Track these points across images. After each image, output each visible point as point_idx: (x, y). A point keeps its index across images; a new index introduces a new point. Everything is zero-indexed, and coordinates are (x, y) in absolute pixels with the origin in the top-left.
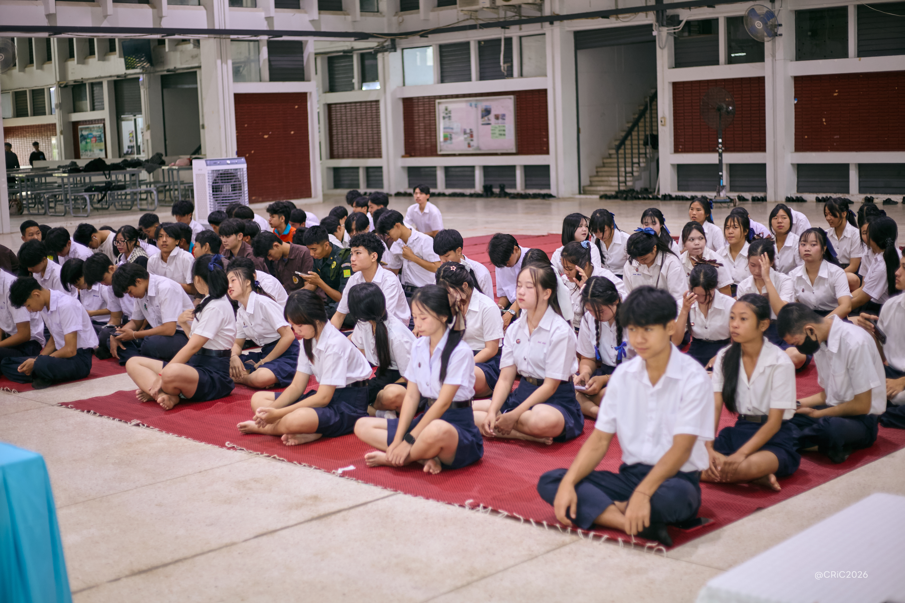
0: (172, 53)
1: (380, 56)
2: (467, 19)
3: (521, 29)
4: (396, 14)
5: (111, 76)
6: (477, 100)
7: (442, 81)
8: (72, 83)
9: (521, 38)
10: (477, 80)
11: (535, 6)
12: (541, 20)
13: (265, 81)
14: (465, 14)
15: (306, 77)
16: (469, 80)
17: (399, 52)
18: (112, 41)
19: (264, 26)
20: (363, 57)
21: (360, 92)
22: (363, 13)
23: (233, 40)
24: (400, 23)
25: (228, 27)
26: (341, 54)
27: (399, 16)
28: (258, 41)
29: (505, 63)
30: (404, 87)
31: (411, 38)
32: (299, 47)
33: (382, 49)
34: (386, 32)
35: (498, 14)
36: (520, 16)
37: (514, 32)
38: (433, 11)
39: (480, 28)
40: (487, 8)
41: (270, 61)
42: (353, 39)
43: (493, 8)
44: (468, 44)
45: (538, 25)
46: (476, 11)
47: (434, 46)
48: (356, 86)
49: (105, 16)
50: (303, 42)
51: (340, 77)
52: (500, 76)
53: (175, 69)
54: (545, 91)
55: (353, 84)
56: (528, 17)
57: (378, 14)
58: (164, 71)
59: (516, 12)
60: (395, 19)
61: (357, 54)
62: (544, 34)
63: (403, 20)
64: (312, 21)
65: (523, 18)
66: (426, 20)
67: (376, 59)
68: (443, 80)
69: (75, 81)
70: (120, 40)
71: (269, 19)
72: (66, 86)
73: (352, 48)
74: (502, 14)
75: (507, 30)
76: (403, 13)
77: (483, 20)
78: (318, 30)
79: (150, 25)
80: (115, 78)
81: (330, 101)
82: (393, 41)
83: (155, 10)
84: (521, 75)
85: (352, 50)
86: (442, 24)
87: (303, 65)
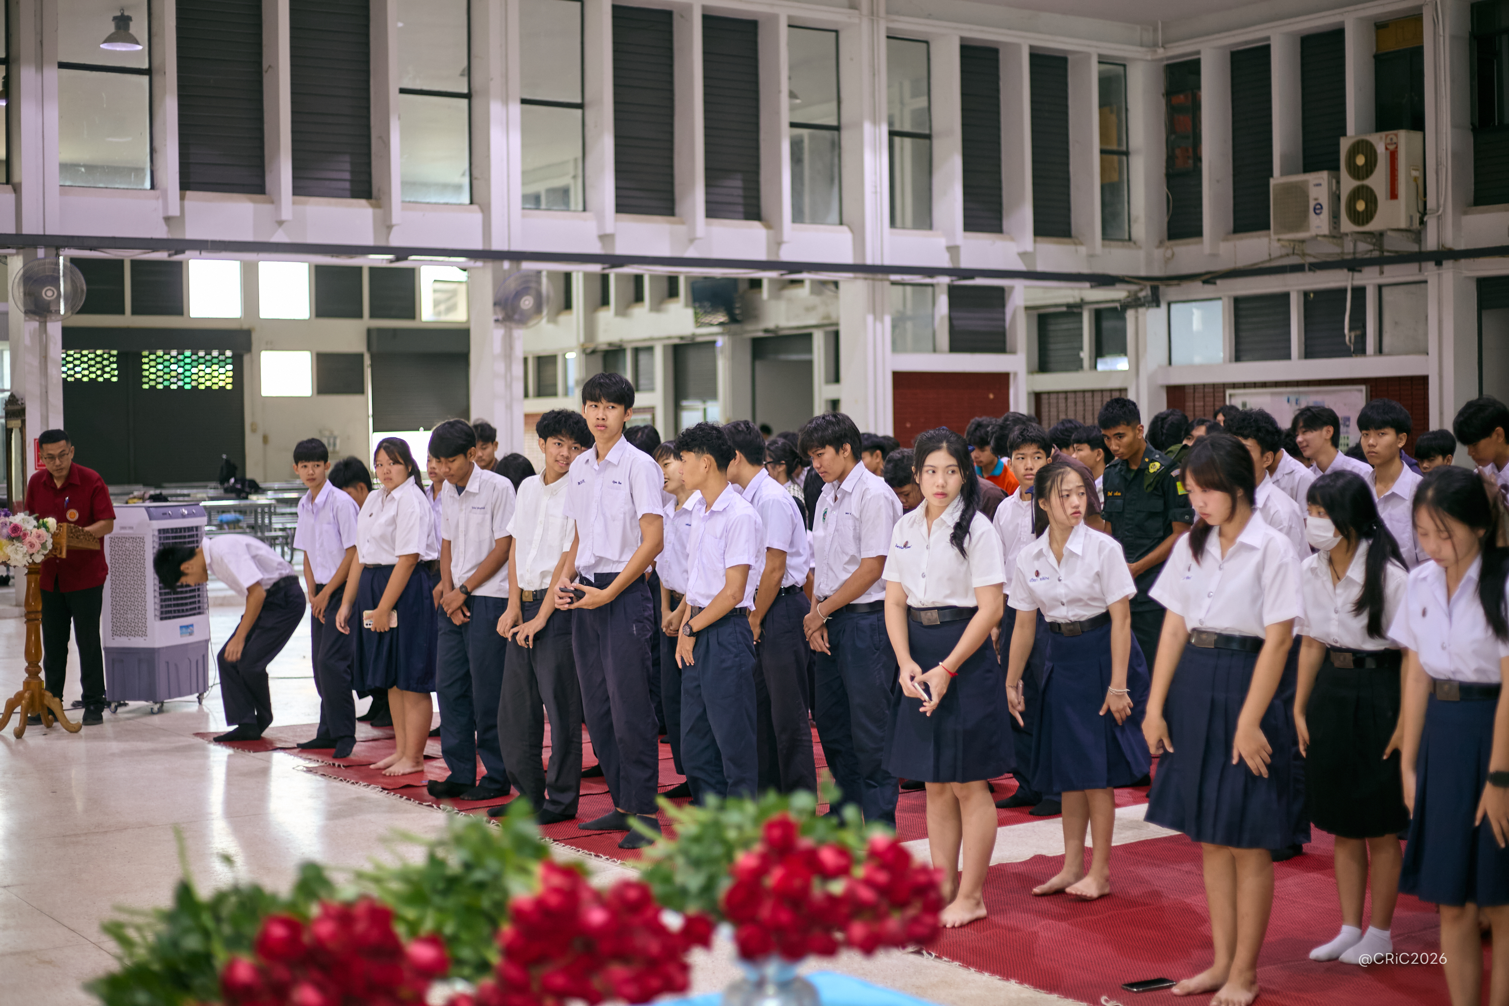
0: (773, 303)
1: (1130, 314)
2: (1288, 255)
3: (1382, 273)
4: (1161, 243)
5: (669, 338)
6: (1299, 393)
7: (1238, 358)
8: (604, 347)
9: (1380, 287)
10: (1300, 358)
11: (1409, 234)
12: (1420, 257)
13: (942, 352)
14: (1283, 246)
15: (1008, 348)
16: (1288, 357)
17: (1164, 306)
18: (673, 281)
19: (944, 262)
20: (1099, 315)
21: (1093, 373)
22: (1107, 243)
23: (894, 283)
24: (1167, 261)
25: (888, 262)
26: (1064, 309)
27: (1167, 248)
28: (932, 285)
29: (1351, 330)
30: (1170, 369)
31: (1186, 286)
32: (998, 297)
33: (1135, 303)
34: (1143, 273)
35: (1343, 247)
36: (1382, 251)
37: (1369, 278)
38: (1225, 239)
39: (1310, 270)
40: (1325, 236)
41: (951, 319)
42: (1087, 285)
43: (1334, 237)
44: (1286, 296)
45: (1414, 267)
46: (1303, 241)
47: (1226, 300)
48: (1086, 363)
49: (692, 240)
50: (1006, 289)
51: (1057, 348)
52: (1340, 351)
53: (778, 328)
54: (1424, 380)
55: (1081, 360)
56: (1396, 252)
57: (1131, 244)
58: (757, 331)
59: (1374, 245)
60: (1158, 253)
61: (1090, 310)
62: (1426, 282)
63: (1173, 255)
64: (1023, 255)
65: (1386, 254)
66: (1214, 256)
67: (1124, 319)
68: (1239, 355)
69: (610, 344)
70: (687, 278)
71: (953, 250)
72: (594, 352)
73: (1082, 300)
74: (1349, 246)
75: (1357, 275)
76: (1172, 242)
77: (1314, 257)
78: (1032, 269)
79: (762, 256)
80: (677, 341)
81: (1039, 388)
82: (1155, 290)
83: (771, 232)
84: (1380, 351)
85: (1081, 304)
86: (1242, 262)
87: (1004, 327)
